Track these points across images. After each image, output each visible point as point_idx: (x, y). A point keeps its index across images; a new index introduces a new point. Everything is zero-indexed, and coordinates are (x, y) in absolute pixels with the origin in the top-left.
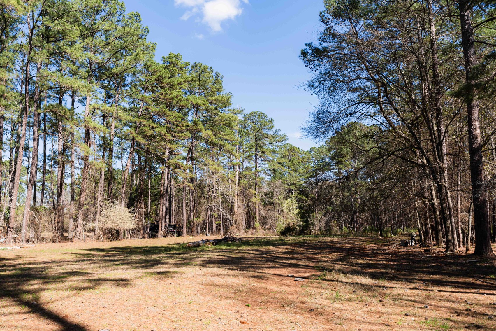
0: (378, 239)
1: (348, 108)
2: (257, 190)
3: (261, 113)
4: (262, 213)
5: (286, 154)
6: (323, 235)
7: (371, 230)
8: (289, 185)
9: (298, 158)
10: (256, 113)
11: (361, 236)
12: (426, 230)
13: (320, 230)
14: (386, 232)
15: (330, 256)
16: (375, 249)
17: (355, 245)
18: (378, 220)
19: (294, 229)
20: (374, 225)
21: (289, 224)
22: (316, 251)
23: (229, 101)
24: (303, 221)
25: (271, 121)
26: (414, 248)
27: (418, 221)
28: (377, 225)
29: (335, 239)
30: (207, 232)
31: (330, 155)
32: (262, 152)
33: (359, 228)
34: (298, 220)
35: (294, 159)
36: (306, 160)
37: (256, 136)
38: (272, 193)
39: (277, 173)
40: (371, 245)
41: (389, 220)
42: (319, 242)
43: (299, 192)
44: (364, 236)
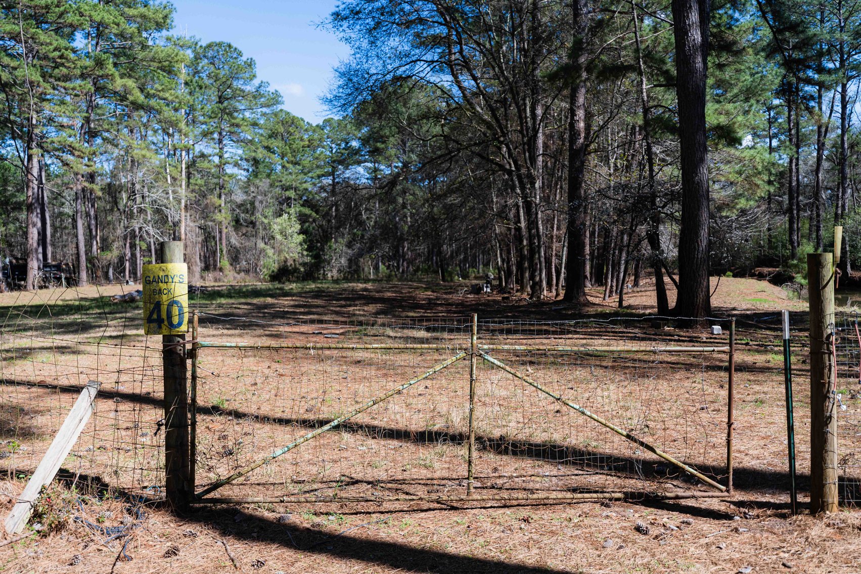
0: (438, 284)
1: (398, 68)
2: (223, 197)
3: (230, 46)
4: (233, 241)
5: (279, 130)
6: (346, 279)
7: (426, 271)
8: (283, 189)
9: (302, 140)
10: (220, 45)
11: (411, 281)
12: (509, 268)
13: (339, 271)
14: (451, 274)
15: (366, 308)
16: (432, 299)
17: (402, 293)
18: (440, 253)
19: (296, 270)
20: (432, 263)
21: (285, 261)
22: (343, 303)
23: (168, 21)
24: (311, 256)
25: (250, 64)
26: (489, 296)
27: (499, 256)
28: (437, 263)
29: (369, 286)
30: (127, 278)
31: (360, 135)
32: (233, 125)
33: (408, 267)
34: (302, 254)
35: (294, 140)
36: (316, 143)
37: (220, 94)
38: (252, 203)
39: (261, 167)
40: (426, 293)
41: (456, 253)
42: (345, 290)
43: (301, 202)
44: (415, 281)
